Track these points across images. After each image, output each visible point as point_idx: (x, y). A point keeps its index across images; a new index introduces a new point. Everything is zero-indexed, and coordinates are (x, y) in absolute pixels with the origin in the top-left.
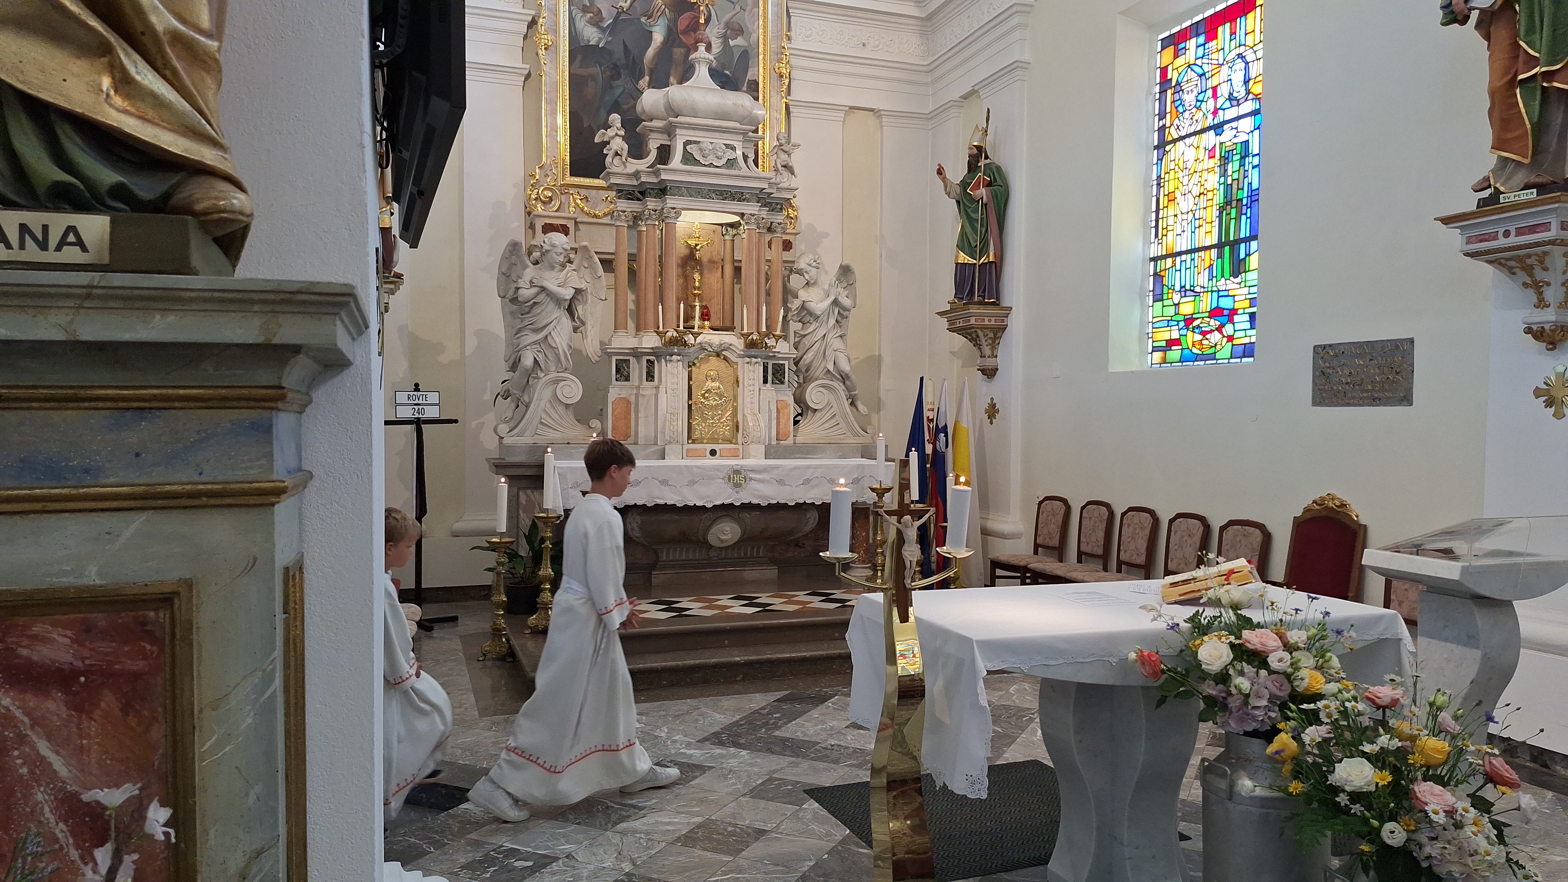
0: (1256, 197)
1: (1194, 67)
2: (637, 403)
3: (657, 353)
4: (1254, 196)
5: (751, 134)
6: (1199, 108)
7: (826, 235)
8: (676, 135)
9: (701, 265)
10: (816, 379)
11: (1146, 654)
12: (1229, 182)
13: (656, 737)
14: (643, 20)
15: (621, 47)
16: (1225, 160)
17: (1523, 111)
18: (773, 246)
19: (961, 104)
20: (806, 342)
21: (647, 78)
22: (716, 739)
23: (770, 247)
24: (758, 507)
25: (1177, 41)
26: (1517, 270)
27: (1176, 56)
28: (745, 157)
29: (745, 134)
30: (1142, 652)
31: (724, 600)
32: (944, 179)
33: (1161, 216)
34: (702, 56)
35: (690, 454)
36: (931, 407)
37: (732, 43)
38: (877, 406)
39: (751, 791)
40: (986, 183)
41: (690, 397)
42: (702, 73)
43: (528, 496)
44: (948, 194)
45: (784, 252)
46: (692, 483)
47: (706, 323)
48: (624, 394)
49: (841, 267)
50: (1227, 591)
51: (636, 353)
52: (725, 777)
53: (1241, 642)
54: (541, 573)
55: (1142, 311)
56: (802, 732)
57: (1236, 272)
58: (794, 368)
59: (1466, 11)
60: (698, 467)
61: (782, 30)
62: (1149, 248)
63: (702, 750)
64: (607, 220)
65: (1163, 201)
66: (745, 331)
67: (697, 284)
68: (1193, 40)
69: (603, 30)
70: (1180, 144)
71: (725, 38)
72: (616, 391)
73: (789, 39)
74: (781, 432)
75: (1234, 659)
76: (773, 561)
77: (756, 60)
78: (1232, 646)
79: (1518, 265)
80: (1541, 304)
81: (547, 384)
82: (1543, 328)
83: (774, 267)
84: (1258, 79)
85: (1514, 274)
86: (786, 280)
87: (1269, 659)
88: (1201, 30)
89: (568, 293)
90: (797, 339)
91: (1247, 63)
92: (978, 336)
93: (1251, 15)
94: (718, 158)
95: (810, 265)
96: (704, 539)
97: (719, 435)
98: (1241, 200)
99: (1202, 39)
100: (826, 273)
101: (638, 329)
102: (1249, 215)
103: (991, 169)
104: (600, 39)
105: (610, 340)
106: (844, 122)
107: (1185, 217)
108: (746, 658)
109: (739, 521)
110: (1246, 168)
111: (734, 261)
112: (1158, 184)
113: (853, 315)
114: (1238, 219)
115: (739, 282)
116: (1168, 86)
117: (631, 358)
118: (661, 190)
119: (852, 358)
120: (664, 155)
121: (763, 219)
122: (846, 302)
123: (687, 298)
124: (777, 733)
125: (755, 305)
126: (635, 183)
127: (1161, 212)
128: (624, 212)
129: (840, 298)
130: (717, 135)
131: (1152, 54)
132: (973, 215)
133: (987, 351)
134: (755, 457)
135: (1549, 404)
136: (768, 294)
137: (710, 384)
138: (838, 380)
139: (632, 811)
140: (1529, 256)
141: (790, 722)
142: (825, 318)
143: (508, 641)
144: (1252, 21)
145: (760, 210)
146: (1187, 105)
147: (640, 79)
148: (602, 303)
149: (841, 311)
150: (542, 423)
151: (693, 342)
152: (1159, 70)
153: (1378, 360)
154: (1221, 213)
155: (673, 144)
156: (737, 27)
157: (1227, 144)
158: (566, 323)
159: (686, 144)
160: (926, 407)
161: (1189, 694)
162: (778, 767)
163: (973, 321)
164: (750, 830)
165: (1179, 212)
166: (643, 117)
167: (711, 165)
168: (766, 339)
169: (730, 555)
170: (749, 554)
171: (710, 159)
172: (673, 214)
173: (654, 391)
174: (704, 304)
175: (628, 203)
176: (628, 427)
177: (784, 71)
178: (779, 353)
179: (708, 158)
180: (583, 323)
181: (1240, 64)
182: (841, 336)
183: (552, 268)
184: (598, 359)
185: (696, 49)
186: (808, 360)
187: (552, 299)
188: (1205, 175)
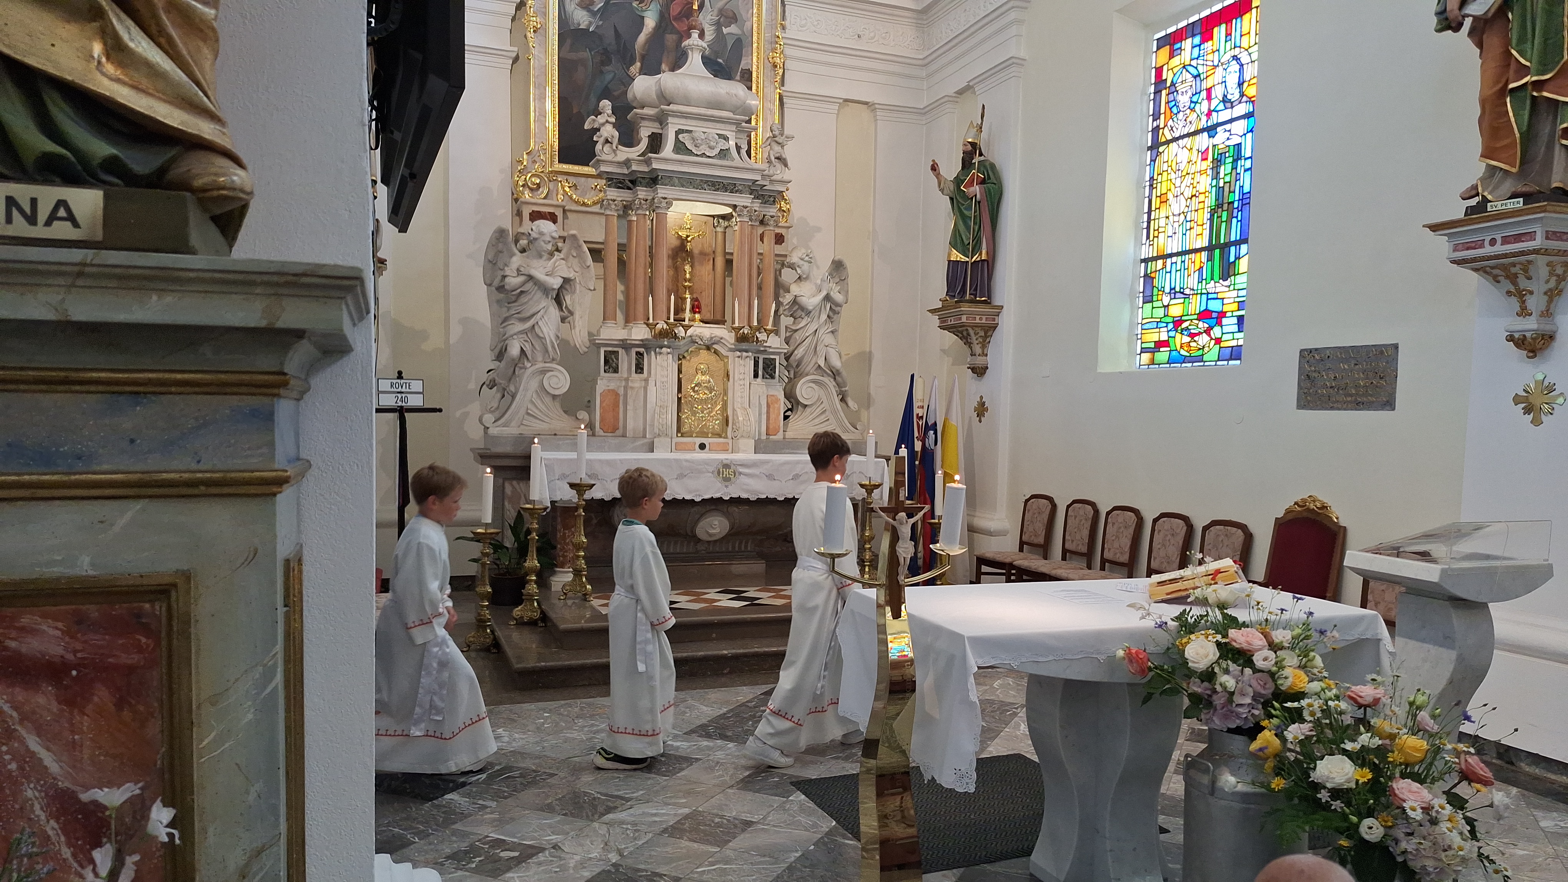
0: (1248, 201)
1: (1189, 68)
2: (626, 395)
3: (645, 345)
4: (1245, 199)
5: (744, 124)
6: (1193, 110)
7: (819, 229)
8: (668, 124)
9: (692, 258)
10: (807, 375)
11: (1134, 651)
12: (1221, 185)
14: (635, 4)
16: (1218, 162)
17: (1513, 119)
18: (765, 240)
19: (956, 99)
20: (798, 336)
21: (639, 67)
22: (703, 731)
23: (762, 240)
24: (747, 501)
25: (1172, 41)
26: (1501, 279)
27: (1171, 56)
28: (738, 148)
29: (738, 124)
30: (1130, 650)
31: (712, 594)
32: (938, 176)
35: (679, 448)
36: (920, 404)
37: (725, 31)
38: (867, 402)
39: (738, 783)
40: (980, 180)
41: (680, 390)
42: (695, 61)
43: (514, 487)
44: (942, 190)
45: (776, 246)
46: (681, 476)
47: (697, 316)
48: (612, 386)
49: (833, 262)
50: (1215, 591)
51: (626, 345)
52: (712, 769)
53: (1227, 640)
54: (526, 564)
55: (1132, 313)
57: (1226, 275)
58: (785, 363)
59: (1460, 18)
60: (686, 461)
61: (776, 19)
62: (1141, 248)
63: (687, 742)
64: (596, 209)
65: (1155, 203)
66: (737, 325)
67: (688, 276)
68: (1189, 41)
69: (594, 14)
70: (1173, 146)
71: (718, 25)
72: (605, 383)
73: (783, 28)
74: (771, 427)
75: (1219, 658)
76: (761, 556)
78: (1218, 644)
79: (1501, 273)
80: (1524, 312)
82: (1524, 336)
83: (766, 261)
84: (1252, 82)
85: (1499, 282)
86: (777, 274)
87: (1254, 658)
88: (1197, 30)
89: (557, 283)
90: (788, 334)
91: (1242, 65)
92: (969, 335)
93: (1246, 17)
94: (710, 148)
95: (802, 259)
96: (692, 532)
97: (708, 429)
98: (1233, 203)
99: (1197, 40)
100: (818, 267)
101: (627, 321)
102: (1239, 219)
103: (985, 167)
104: (591, 23)
105: (598, 331)
106: (838, 114)
107: (1176, 219)
108: (734, 651)
109: (727, 515)
110: (1238, 171)
111: (725, 253)
112: (1151, 185)
113: (844, 311)
114: (1229, 222)
115: (730, 274)
116: (1163, 86)
117: (620, 350)
118: (652, 179)
119: (842, 354)
120: (656, 143)
121: (755, 211)
122: (838, 297)
123: (678, 290)
125: (746, 299)
126: (626, 171)
127: (1153, 213)
128: (614, 200)
129: (832, 293)
130: (710, 124)
131: (1147, 53)
132: (966, 212)
133: (978, 349)
134: (744, 451)
135: (1528, 411)
136: (760, 288)
137: (700, 378)
138: (829, 375)
139: (619, 802)
140: (1514, 265)
142: (817, 314)
143: (492, 632)
144: (1248, 22)
145: (752, 202)
146: (1181, 106)
147: (633, 68)
148: (590, 293)
149: (833, 307)
150: (528, 414)
151: (683, 335)
152: (1154, 70)
153: (1362, 365)
154: (1212, 216)
155: (664, 132)
156: (731, 14)
157: (1221, 146)
158: (554, 312)
159: (677, 133)
160: (916, 404)
161: (1176, 691)
163: (964, 319)
164: (736, 822)
165: (1171, 214)
166: (634, 105)
167: (703, 155)
168: (757, 333)
169: (717, 549)
170: (737, 549)
171: (703, 149)
172: (664, 204)
173: (643, 383)
174: (695, 296)
175: (619, 192)
176: (617, 419)
177: (778, 60)
178: (770, 347)
179: (701, 148)
180: (571, 313)
181: (1234, 66)
182: (832, 332)
183: (541, 256)
184: (586, 350)
185: (689, 36)
186: (799, 356)
187: (539, 288)
188: (1197, 177)
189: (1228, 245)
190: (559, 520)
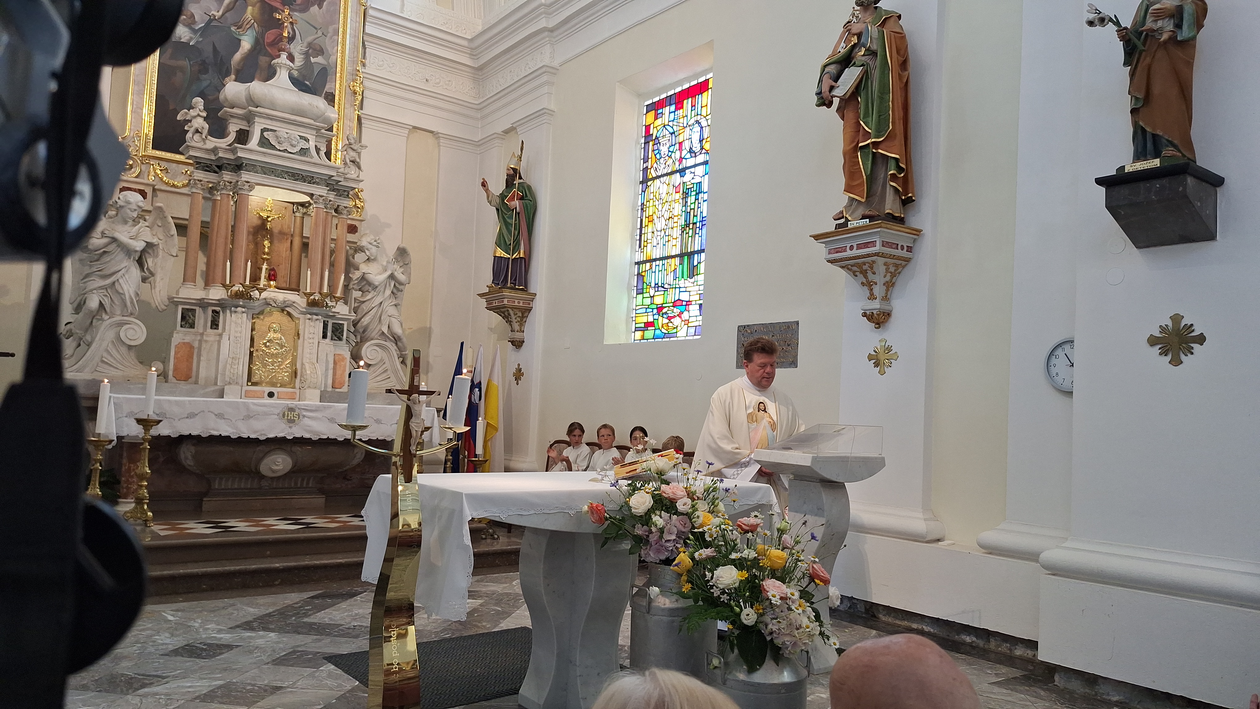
0: (705, 222)
2: (200, 348)
3: (222, 304)
5: (323, 131)
6: (670, 157)
7: (388, 226)
8: (254, 122)
9: (272, 235)
10: (372, 339)
11: (595, 505)
12: (689, 211)
13: (190, 626)
14: (233, 28)
15: (210, 49)
16: (686, 195)
17: (862, 167)
18: (339, 227)
19: (503, 137)
20: (365, 307)
21: (233, 77)
22: (247, 626)
23: (336, 227)
24: (309, 441)
25: (656, 107)
26: (857, 273)
27: (656, 118)
28: (318, 150)
29: (318, 130)
30: (592, 505)
31: (271, 520)
32: (487, 191)
33: (643, 232)
34: (284, 62)
35: (248, 395)
37: (313, 60)
39: (274, 661)
40: (519, 197)
42: (282, 76)
44: (490, 202)
45: (348, 234)
46: (248, 417)
47: (272, 283)
48: (188, 339)
49: (398, 249)
51: (203, 304)
52: (251, 652)
53: (660, 492)
55: (628, 300)
56: (330, 618)
57: (691, 274)
58: (352, 329)
59: (831, 98)
61: (358, 57)
62: (635, 255)
63: (231, 634)
64: (185, 190)
65: (645, 222)
66: (308, 291)
67: (266, 250)
68: (668, 108)
69: (195, 31)
70: (657, 182)
71: (307, 55)
72: (180, 336)
73: (364, 65)
74: (337, 381)
76: (321, 491)
77: (334, 77)
78: (653, 495)
79: (858, 270)
80: (872, 297)
81: (111, 325)
82: (872, 313)
83: (339, 245)
84: (708, 139)
85: (856, 276)
86: (350, 257)
87: (677, 504)
88: (673, 101)
89: (139, 245)
90: (356, 305)
92: (509, 314)
93: (705, 94)
94: (292, 145)
95: (370, 244)
96: (256, 469)
97: (277, 379)
98: (696, 223)
99: (673, 108)
101: (208, 285)
103: (523, 187)
104: (191, 39)
105: (178, 291)
106: (408, 138)
107: (659, 233)
108: (286, 564)
109: (291, 454)
110: (699, 201)
112: (642, 209)
113: (406, 287)
114: (693, 237)
115: (306, 253)
116: (650, 139)
117: (197, 308)
118: (237, 166)
120: (243, 137)
121: (330, 201)
122: (402, 277)
123: (255, 260)
124: (306, 620)
125: (319, 271)
126: (213, 158)
127: (643, 229)
128: (201, 181)
129: (396, 273)
130: (292, 127)
131: (640, 116)
132: (509, 221)
133: (516, 326)
134: (310, 400)
135: (877, 365)
136: (332, 265)
137: (271, 335)
138: (391, 341)
139: (156, 679)
140: (864, 264)
141: (319, 612)
142: (382, 290)
144: (705, 98)
145: (328, 194)
146: (662, 154)
147: (227, 76)
148: (173, 259)
149: (396, 284)
150: (103, 362)
151: (258, 297)
152: (644, 127)
153: (777, 337)
154: (683, 232)
155: (251, 129)
156: (318, 48)
157: (688, 183)
158: (135, 273)
159: (263, 131)
161: (624, 534)
162: (303, 643)
163: (506, 302)
164: (267, 687)
165: (655, 230)
166: (225, 105)
167: (285, 151)
168: (328, 300)
169: (281, 486)
170: (299, 485)
171: (285, 146)
172: (246, 187)
173: (217, 338)
174: (272, 267)
175: (206, 175)
176: (190, 369)
177: (358, 89)
178: (338, 313)
179: (283, 145)
180: (152, 274)
181: (697, 128)
182: (396, 305)
183: (125, 222)
184: (166, 308)
185: (279, 56)
186: (365, 323)
187: (122, 250)
188: (673, 203)
189: (693, 253)
190: (125, 454)
